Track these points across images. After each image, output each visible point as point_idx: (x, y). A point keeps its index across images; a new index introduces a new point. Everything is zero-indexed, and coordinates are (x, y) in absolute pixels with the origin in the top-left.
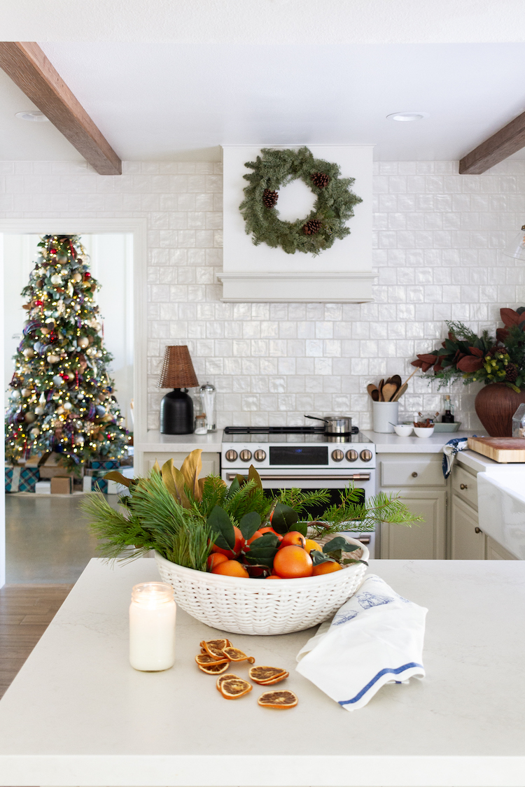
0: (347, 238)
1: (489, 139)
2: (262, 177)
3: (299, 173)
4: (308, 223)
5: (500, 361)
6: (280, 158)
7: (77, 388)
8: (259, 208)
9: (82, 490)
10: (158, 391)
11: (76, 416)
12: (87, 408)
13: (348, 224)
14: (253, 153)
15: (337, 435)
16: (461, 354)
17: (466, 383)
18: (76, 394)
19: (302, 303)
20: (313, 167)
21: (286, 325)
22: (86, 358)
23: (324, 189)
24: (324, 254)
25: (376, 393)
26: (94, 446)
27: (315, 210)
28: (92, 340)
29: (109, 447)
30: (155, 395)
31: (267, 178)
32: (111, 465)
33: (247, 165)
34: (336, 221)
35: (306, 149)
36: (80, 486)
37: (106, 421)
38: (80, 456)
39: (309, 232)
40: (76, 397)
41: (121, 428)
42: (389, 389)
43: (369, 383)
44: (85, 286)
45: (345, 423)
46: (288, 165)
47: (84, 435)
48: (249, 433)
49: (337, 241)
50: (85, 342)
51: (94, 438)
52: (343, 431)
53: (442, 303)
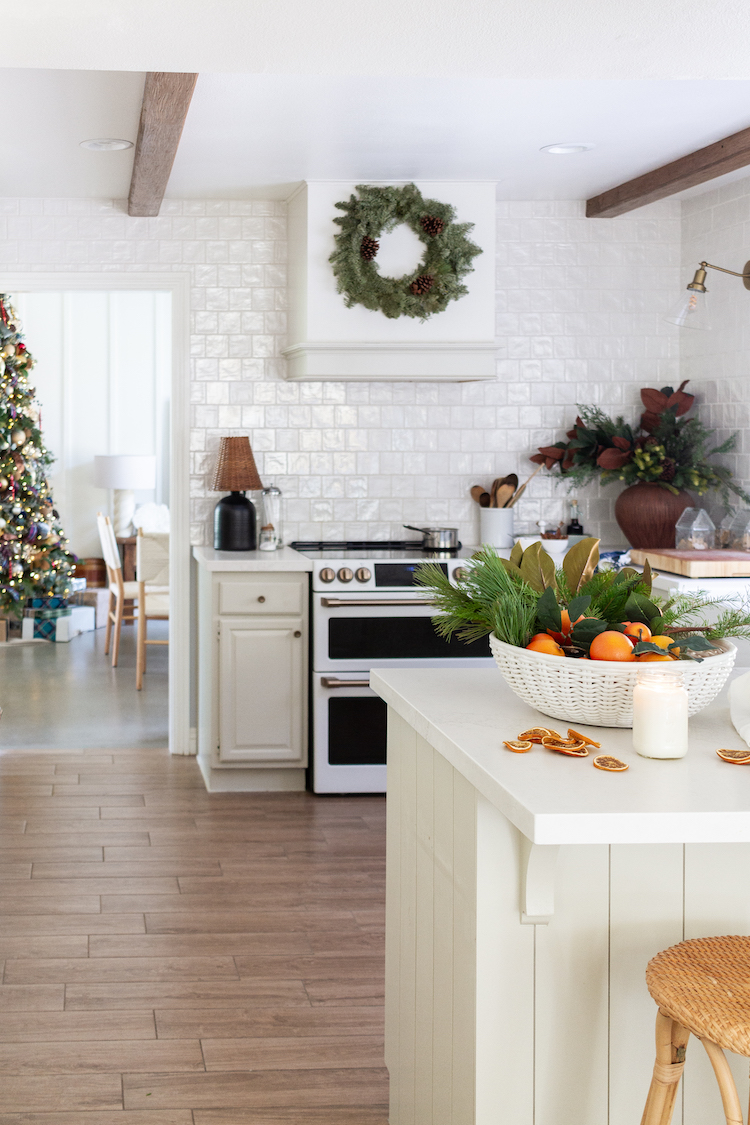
0: (463, 300)
1: (645, 175)
2: (359, 221)
3: (407, 216)
4: (418, 280)
5: (654, 455)
6: (382, 197)
7: (11, 498)
8: (356, 259)
9: (20, 636)
10: (203, 496)
11: (13, 537)
12: (25, 526)
13: (465, 280)
14: (346, 191)
15: (440, 550)
16: (600, 447)
17: (603, 483)
18: (10, 507)
19: (386, 381)
20: (423, 208)
21: (366, 411)
22: (22, 458)
23: (437, 237)
24: (434, 318)
25: (485, 498)
26: (37, 577)
27: (423, 264)
28: (30, 434)
29: (55, 579)
30: (200, 501)
31: (366, 222)
32: (57, 602)
33: (339, 206)
34: (450, 277)
35: (413, 186)
36: (18, 631)
37: (49, 544)
38: (19, 590)
39: (420, 291)
40: (11, 511)
41: (67, 553)
42: (505, 491)
43: (473, 484)
44: (19, 362)
45: (451, 535)
46: (392, 206)
47: (23, 562)
48: (321, 549)
49: (452, 303)
50: (21, 437)
51: (37, 566)
52: (448, 546)
53: (565, 382)
